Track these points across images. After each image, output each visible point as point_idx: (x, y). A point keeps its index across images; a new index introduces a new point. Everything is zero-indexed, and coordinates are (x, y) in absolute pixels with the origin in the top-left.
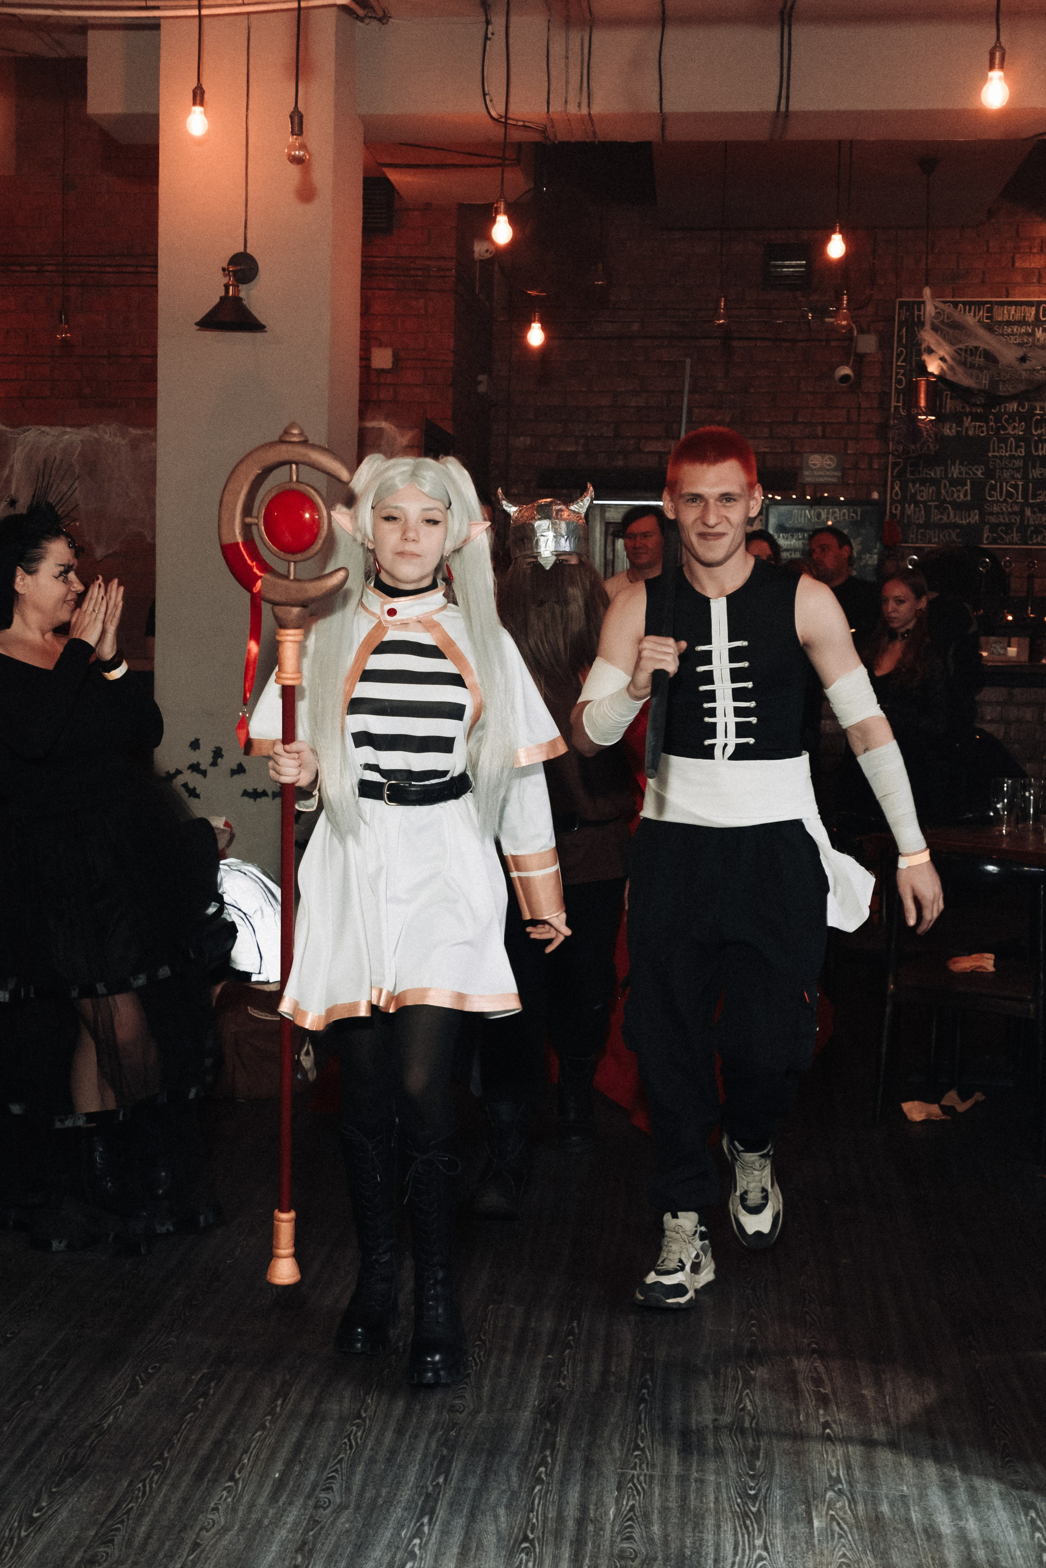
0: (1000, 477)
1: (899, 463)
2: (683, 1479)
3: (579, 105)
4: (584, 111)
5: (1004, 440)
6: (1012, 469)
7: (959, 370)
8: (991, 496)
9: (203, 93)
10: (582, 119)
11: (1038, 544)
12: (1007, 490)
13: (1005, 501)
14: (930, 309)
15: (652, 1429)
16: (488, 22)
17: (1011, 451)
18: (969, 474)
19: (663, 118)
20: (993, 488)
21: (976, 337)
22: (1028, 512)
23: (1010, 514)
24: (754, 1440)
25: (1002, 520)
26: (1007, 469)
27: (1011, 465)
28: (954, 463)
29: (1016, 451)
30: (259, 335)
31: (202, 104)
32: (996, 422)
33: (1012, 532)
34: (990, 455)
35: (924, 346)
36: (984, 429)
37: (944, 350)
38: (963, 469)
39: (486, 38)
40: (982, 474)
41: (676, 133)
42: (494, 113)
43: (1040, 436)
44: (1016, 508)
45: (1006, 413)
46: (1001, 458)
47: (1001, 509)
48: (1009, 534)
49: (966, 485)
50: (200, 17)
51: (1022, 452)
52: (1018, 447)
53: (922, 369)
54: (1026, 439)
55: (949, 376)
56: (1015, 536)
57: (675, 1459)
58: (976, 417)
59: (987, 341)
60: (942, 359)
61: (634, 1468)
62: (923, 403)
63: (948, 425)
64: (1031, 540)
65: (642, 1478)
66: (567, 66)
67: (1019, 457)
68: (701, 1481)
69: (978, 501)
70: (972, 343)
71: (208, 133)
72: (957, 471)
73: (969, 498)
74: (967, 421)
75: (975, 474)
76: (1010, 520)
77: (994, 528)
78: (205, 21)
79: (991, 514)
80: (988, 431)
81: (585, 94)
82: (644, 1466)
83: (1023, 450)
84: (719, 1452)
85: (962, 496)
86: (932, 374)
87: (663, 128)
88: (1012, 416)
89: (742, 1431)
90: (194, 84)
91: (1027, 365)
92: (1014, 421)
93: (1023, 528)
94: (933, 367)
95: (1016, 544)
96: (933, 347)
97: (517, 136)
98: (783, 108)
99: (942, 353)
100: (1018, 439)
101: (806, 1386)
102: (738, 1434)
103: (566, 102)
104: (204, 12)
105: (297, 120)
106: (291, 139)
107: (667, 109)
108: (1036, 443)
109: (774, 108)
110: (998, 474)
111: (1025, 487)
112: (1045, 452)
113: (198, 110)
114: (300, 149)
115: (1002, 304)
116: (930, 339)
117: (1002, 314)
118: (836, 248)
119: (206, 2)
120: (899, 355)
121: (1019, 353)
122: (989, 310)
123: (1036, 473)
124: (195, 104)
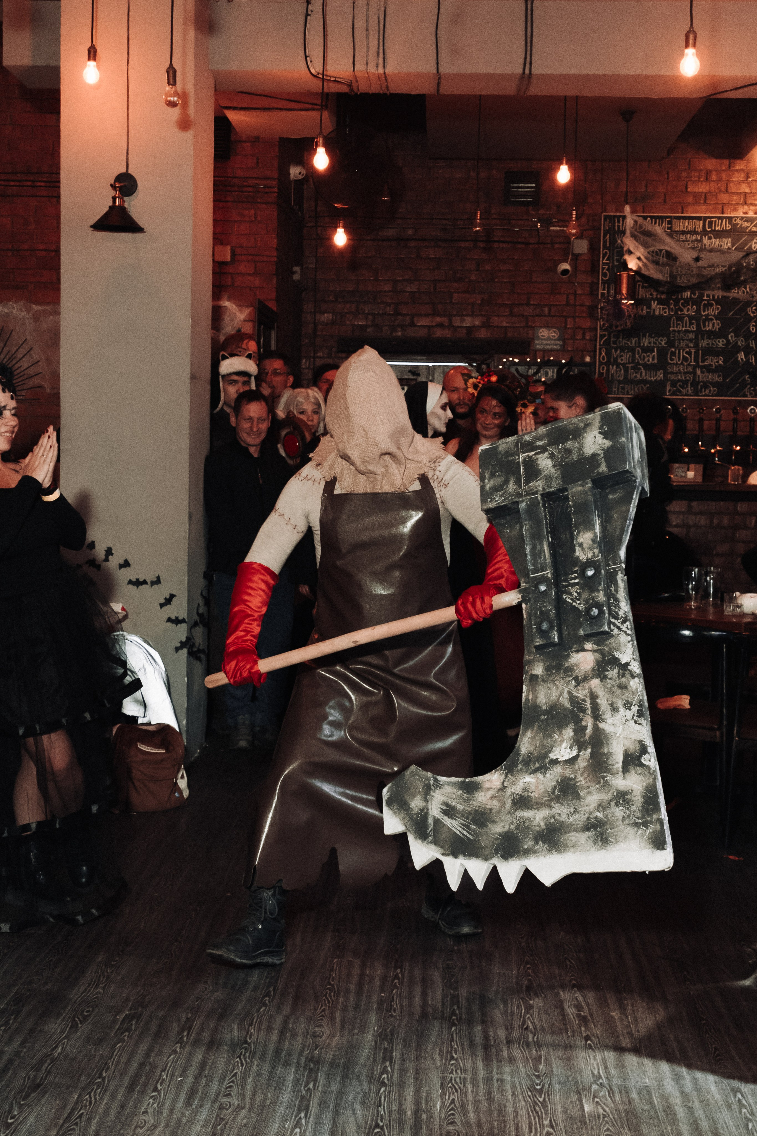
0: (678, 346)
1: (604, 336)
2: (488, 1080)
3: (377, 66)
4: (381, 71)
5: (680, 319)
6: (687, 340)
7: (651, 266)
8: (672, 360)
9: (95, 51)
10: (378, 77)
11: (705, 395)
12: (683, 356)
13: (682, 364)
14: (629, 221)
15: (462, 1044)
16: (308, 3)
17: (686, 327)
18: (655, 343)
20: (673, 354)
21: (664, 243)
22: (699, 372)
23: (685, 373)
24: (536, 1051)
25: (680, 377)
26: (683, 340)
27: (686, 338)
28: (644, 336)
29: (690, 327)
31: (95, 60)
32: (675, 306)
33: (687, 387)
34: (671, 329)
35: (625, 248)
36: (667, 310)
37: (640, 252)
38: (652, 340)
39: (307, 14)
40: (665, 344)
41: (448, 88)
42: (313, 72)
43: (707, 316)
44: (690, 369)
45: (682, 298)
46: (679, 332)
47: (679, 370)
48: (685, 388)
49: (654, 352)
51: (694, 328)
52: (691, 324)
54: (696, 318)
55: (644, 271)
56: (690, 389)
57: (480, 1065)
58: (661, 302)
59: (671, 245)
60: (639, 259)
61: (452, 1073)
62: (625, 291)
63: (643, 307)
64: (701, 392)
65: (458, 1080)
66: (367, 36)
67: (692, 332)
68: (501, 1081)
69: (662, 364)
70: (660, 247)
71: (100, 80)
72: (647, 341)
73: (656, 361)
74: (654, 305)
75: (661, 344)
76: (685, 378)
77: (674, 384)
79: (672, 373)
80: (669, 312)
81: (381, 58)
82: (459, 1071)
83: (695, 326)
84: (512, 1060)
85: (651, 360)
86: (631, 269)
87: (439, 84)
88: (687, 302)
89: (527, 1043)
90: (89, 45)
91: (699, 264)
92: (688, 305)
93: (695, 384)
94: (633, 264)
95: (690, 395)
96: (632, 249)
97: (334, 88)
98: (527, 72)
99: (638, 254)
100: (691, 318)
101: (570, 1011)
102: (525, 1047)
103: (367, 63)
105: (172, 74)
106: (168, 88)
107: (442, 70)
108: (704, 321)
109: (520, 71)
110: (676, 344)
111: (696, 353)
112: (710, 327)
113: (92, 64)
114: (174, 96)
115: (679, 218)
116: (629, 244)
117: (679, 226)
118: (563, 176)
120: (604, 255)
121: (694, 254)
123: (704, 343)
124: (89, 59)
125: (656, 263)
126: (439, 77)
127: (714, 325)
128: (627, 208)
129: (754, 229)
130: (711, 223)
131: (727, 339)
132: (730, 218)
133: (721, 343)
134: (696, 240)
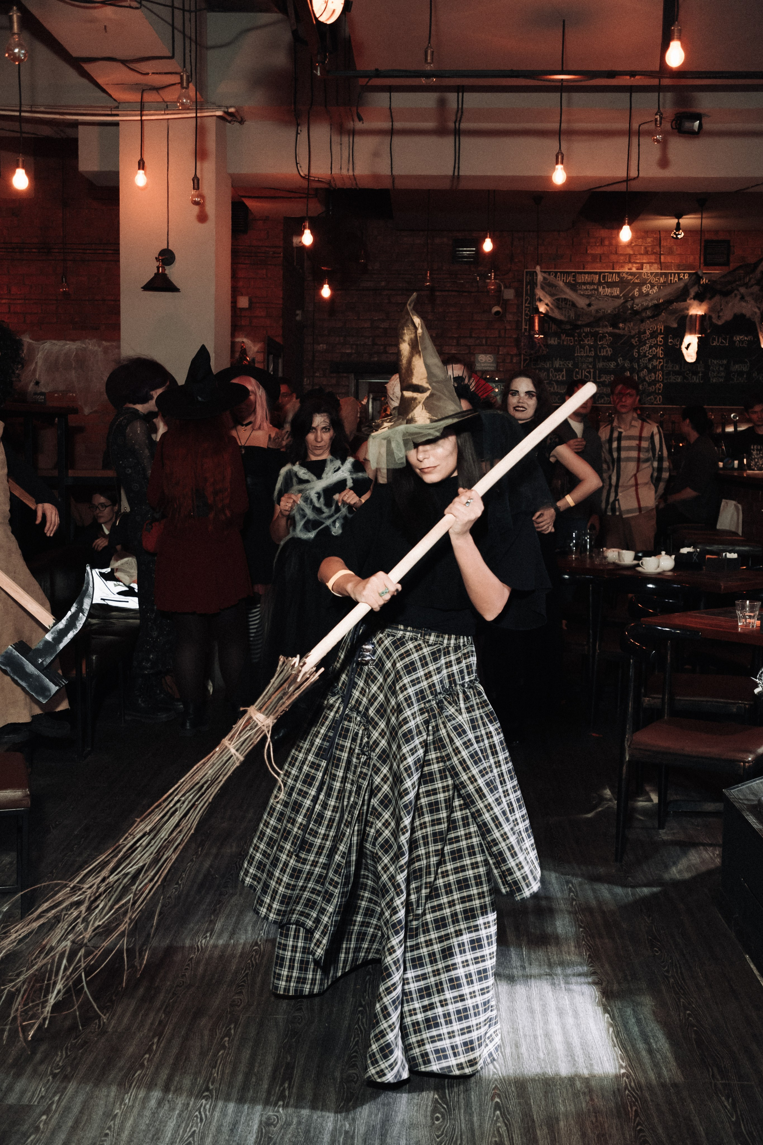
0: (580, 368)
1: (527, 360)
3: (348, 170)
4: (351, 173)
5: (583, 347)
6: (587, 363)
7: (556, 311)
9: (144, 163)
10: (349, 177)
16: (298, 125)
17: (587, 353)
18: (564, 365)
19: (393, 177)
21: (565, 293)
26: (585, 363)
27: (587, 361)
28: (556, 360)
29: (589, 353)
30: (176, 294)
31: (143, 169)
32: (578, 338)
34: (575, 355)
35: (538, 297)
36: (572, 341)
37: (548, 300)
38: (560, 362)
39: (296, 133)
40: (571, 365)
41: (400, 185)
42: (302, 174)
43: (602, 345)
45: (583, 333)
46: (581, 356)
49: (562, 372)
50: (141, 120)
52: (590, 351)
53: (537, 310)
54: (594, 347)
55: (551, 314)
58: (568, 335)
59: (569, 294)
60: (547, 305)
62: (537, 328)
63: (553, 339)
66: (341, 149)
67: (591, 357)
70: (564, 296)
71: (147, 184)
72: (557, 363)
74: (563, 337)
75: (567, 366)
78: (145, 123)
80: (574, 342)
81: (351, 165)
85: (560, 378)
86: (542, 313)
87: (393, 181)
88: (587, 335)
90: (139, 158)
91: (592, 308)
92: (588, 337)
94: (542, 309)
96: (541, 298)
97: (314, 185)
98: (456, 174)
99: (547, 301)
100: (590, 346)
103: (341, 168)
104: (144, 118)
105: (196, 183)
106: (193, 192)
107: (394, 173)
108: (600, 349)
109: (451, 173)
110: (580, 365)
111: (594, 373)
112: (605, 354)
113: (141, 173)
114: (198, 197)
115: (581, 273)
116: (539, 293)
117: (581, 279)
118: (488, 246)
119: (145, 112)
120: (526, 300)
121: (587, 302)
122: (574, 276)
123: (600, 365)
124: (139, 169)
125: (558, 307)
127: (608, 352)
128: (538, 268)
129: (636, 281)
130: (604, 277)
131: (617, 362)
132: (619, 273)
133: (612, 365)
134: (594, 289)
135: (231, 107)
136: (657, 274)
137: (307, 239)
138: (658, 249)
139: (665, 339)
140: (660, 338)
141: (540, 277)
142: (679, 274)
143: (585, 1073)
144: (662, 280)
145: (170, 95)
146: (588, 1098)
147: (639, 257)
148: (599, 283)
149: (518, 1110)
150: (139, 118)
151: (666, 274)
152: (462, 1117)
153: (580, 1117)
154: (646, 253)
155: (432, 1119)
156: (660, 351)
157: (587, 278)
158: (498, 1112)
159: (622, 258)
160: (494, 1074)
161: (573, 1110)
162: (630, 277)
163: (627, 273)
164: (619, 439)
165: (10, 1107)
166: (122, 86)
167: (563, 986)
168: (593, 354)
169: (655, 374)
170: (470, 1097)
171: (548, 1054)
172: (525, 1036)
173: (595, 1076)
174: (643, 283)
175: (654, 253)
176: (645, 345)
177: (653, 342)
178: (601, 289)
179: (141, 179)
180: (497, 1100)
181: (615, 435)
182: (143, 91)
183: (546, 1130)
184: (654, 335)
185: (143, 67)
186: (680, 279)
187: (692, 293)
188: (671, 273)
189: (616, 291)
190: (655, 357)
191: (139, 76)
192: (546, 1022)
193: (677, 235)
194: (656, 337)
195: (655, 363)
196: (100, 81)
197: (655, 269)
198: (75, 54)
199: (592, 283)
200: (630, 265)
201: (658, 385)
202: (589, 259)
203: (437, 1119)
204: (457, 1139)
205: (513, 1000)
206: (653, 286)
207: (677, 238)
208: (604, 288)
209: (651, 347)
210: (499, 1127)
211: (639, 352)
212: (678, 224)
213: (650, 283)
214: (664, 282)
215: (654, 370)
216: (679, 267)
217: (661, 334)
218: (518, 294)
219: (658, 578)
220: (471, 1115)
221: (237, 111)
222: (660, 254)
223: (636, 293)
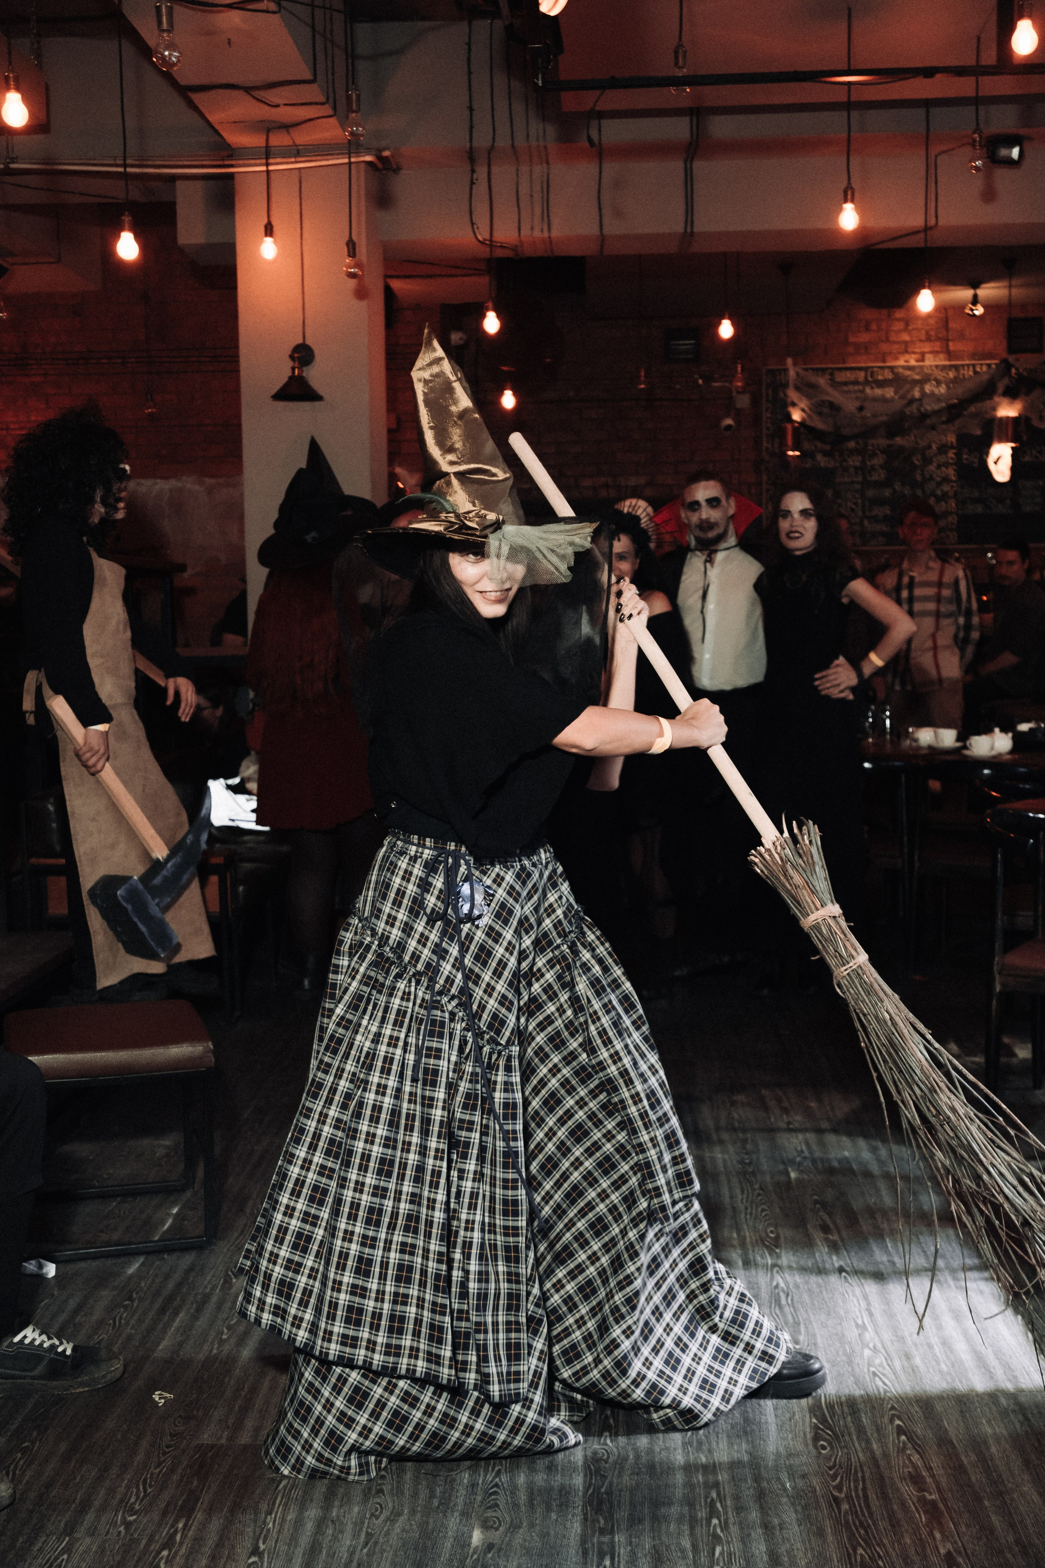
0: (845, 498)
3: (542, 231)
4: (546, 234)
5: (846, 470)
6: (853, 491)
7: (816, 418)
9: (272, 227)
10: (544, 241)
16: (473, 171)
17: (852, 478)
19: (602, 239)
21: (828, 394)
22: (866, 522)
26: (850, 491)
27: (852, 488)
29: (856, 478)
30: (317, 404)
31: (272, 235)
32: (840, 456)
34: (836, 481)
35: (789, 400)
36: (832, 462)
37: (804, 403)
39: (472, 183)
41: (612, 249)
42: (480, 238)
43: (872, 466)
45: (847, 449)
46: (845, 483)
50: (268, 172)
52: (857, 475)
53: (789, 417)
54: (862, 469)
55: (808, 423)
58: (825, 454)
59: (835, 396)
60: (803, 410)
62: (790, 442)
63: (807, 459)
66: (532, 202)
67: (858, 482)
70: (823, 398)
71: (278, 256)
74: (819, 457)
78: (272, 175)
80: (834, 464)
81: (546, 222)
83: (860, 477)
84: (721, 1142)
86: (796, 421)
88: (852, 452)
89: (734, 1129)
90: (265, 221)
91: (863, 414)
92: (853, 455)
94: (796, 416)
96: (796, 401)
97: (499, 253)
98: (689, 230)
99: (803, 406)
100: (856, 468)
101: (772, 1103)
103: (532, 229)
104: (271, 168)
105: (351, 246)
106: (348, 261)
107: (606, 231)
108: (870, 472)
109: (681, 230)
111: (863, 504)
112: (876, 477)
113: (269, 240)
114: (354, 267)
115: (841, 369)
116: (793, 395)
117: (841, 377)
118: (726, 330)
119: (271, 161)
120: (767, 410)
121: (858, 404)
122: (832, 374)
123: (870, 493)
124: (266, 235)
125: (820, 414)
126: (602, 238)
127: (879, 475)
128: (789, 361)
129: (917, 377)
130: (872, 373)
131: (894, 490)
132: (892, 368)
133: (887, 493)
134: (860, 391)
135: (385, 149)
136: (944, 368)
137: (492, 324)
138: (945, 333)
139: (958, 455)
140: (951, 454)
141: (792, 373)
142: (974, 366)
143: (1009, 1386)
144: (951, 375)
145: (302, 137)
146: (1021, 1417)
147: (918, 344)
148: (866, 382)
149: (930, 1434)
150: (264, 168)
151: (956, 368)
152: (857, 1445)
153: (1016, 1441)
154: (929, 339)
155: (815, 1447)
156: (951, 472)
157: (849, 376)
158: (903, 1438)
159: (896, 346)
160: (885, 1391)
161: (1005, 1432)
162: (908, 373)
163: (903, 367)
164: (911, 586)
165: (245, 1447)
166: (240, 124)
167: (952, 1283)
168: (860, 479)
169: (946, 502)
170: (860, 1420)
171: (953, 1366)
172: (916, 1345)
173: (1023, 1391)
174: (926, 379)
175: (938, 339)
176: (930, 462)
177: (942, 459)
178: (868, 390)
179: (268, 249)
180: (898, 1422)
181: (906, 580)
182: (268, 131)
183: (973, 1457)
184: (943, 449)
185: (272, 96)
186: (975, 372)
187: (1001, 386)
188: (963, 366)
189: (889, 392)
190: (946, 480)
191: (267, 108)
192: (939, 1327)
193: (972, 310)
194: (946, 453)
195: (946, 488)
196: (211, 119)
197: (942, 361)
198: (183, 82)
199: (856, 382)
200: (907, 356)
201: (950, 519)
202: (851, 349)
203: (824, 1448)
204: (856, 1471)
205: (887, 1302)
206: (939, 383)
207: (974, 315)
208: (872, 388)
209: (939, 467)
210: (909, 1455)
211: (923, 475)
212: (975, 296)
213: (936, 380)
214: (955, 378)
215: (944, 497)
216: (973, 356)
217: (952, 447)
218: (755, 402)
219: (994, 762)
220: (868, 1442)
221: (393, 156)
222: (948, 340)
223: (917, 394)
